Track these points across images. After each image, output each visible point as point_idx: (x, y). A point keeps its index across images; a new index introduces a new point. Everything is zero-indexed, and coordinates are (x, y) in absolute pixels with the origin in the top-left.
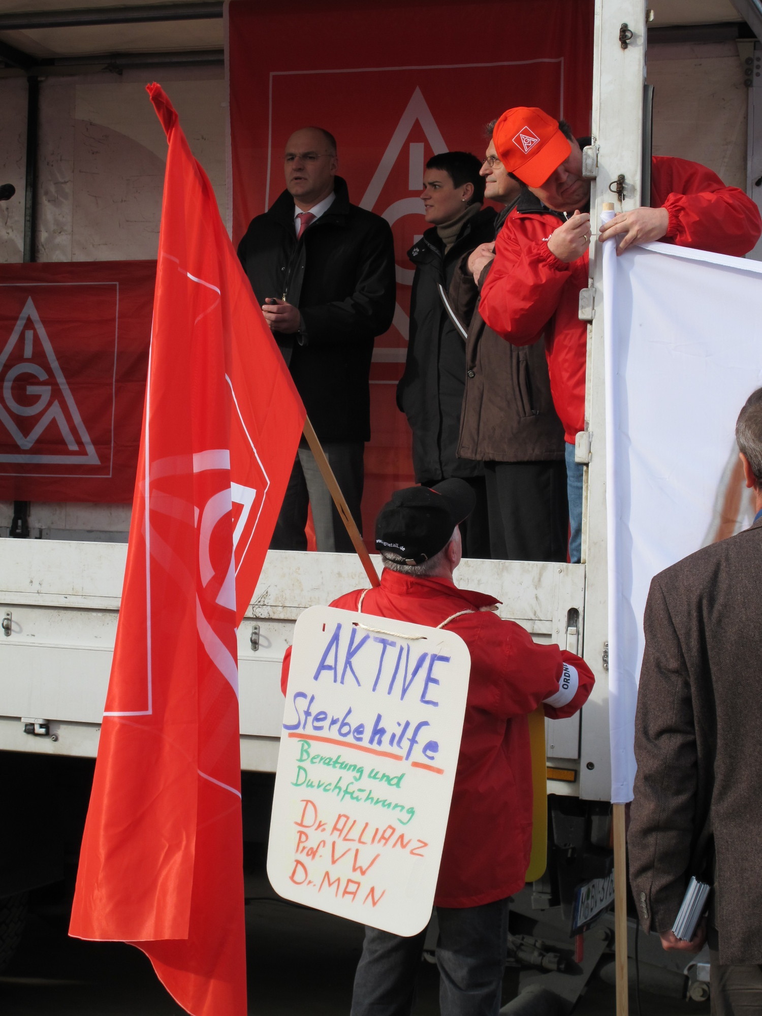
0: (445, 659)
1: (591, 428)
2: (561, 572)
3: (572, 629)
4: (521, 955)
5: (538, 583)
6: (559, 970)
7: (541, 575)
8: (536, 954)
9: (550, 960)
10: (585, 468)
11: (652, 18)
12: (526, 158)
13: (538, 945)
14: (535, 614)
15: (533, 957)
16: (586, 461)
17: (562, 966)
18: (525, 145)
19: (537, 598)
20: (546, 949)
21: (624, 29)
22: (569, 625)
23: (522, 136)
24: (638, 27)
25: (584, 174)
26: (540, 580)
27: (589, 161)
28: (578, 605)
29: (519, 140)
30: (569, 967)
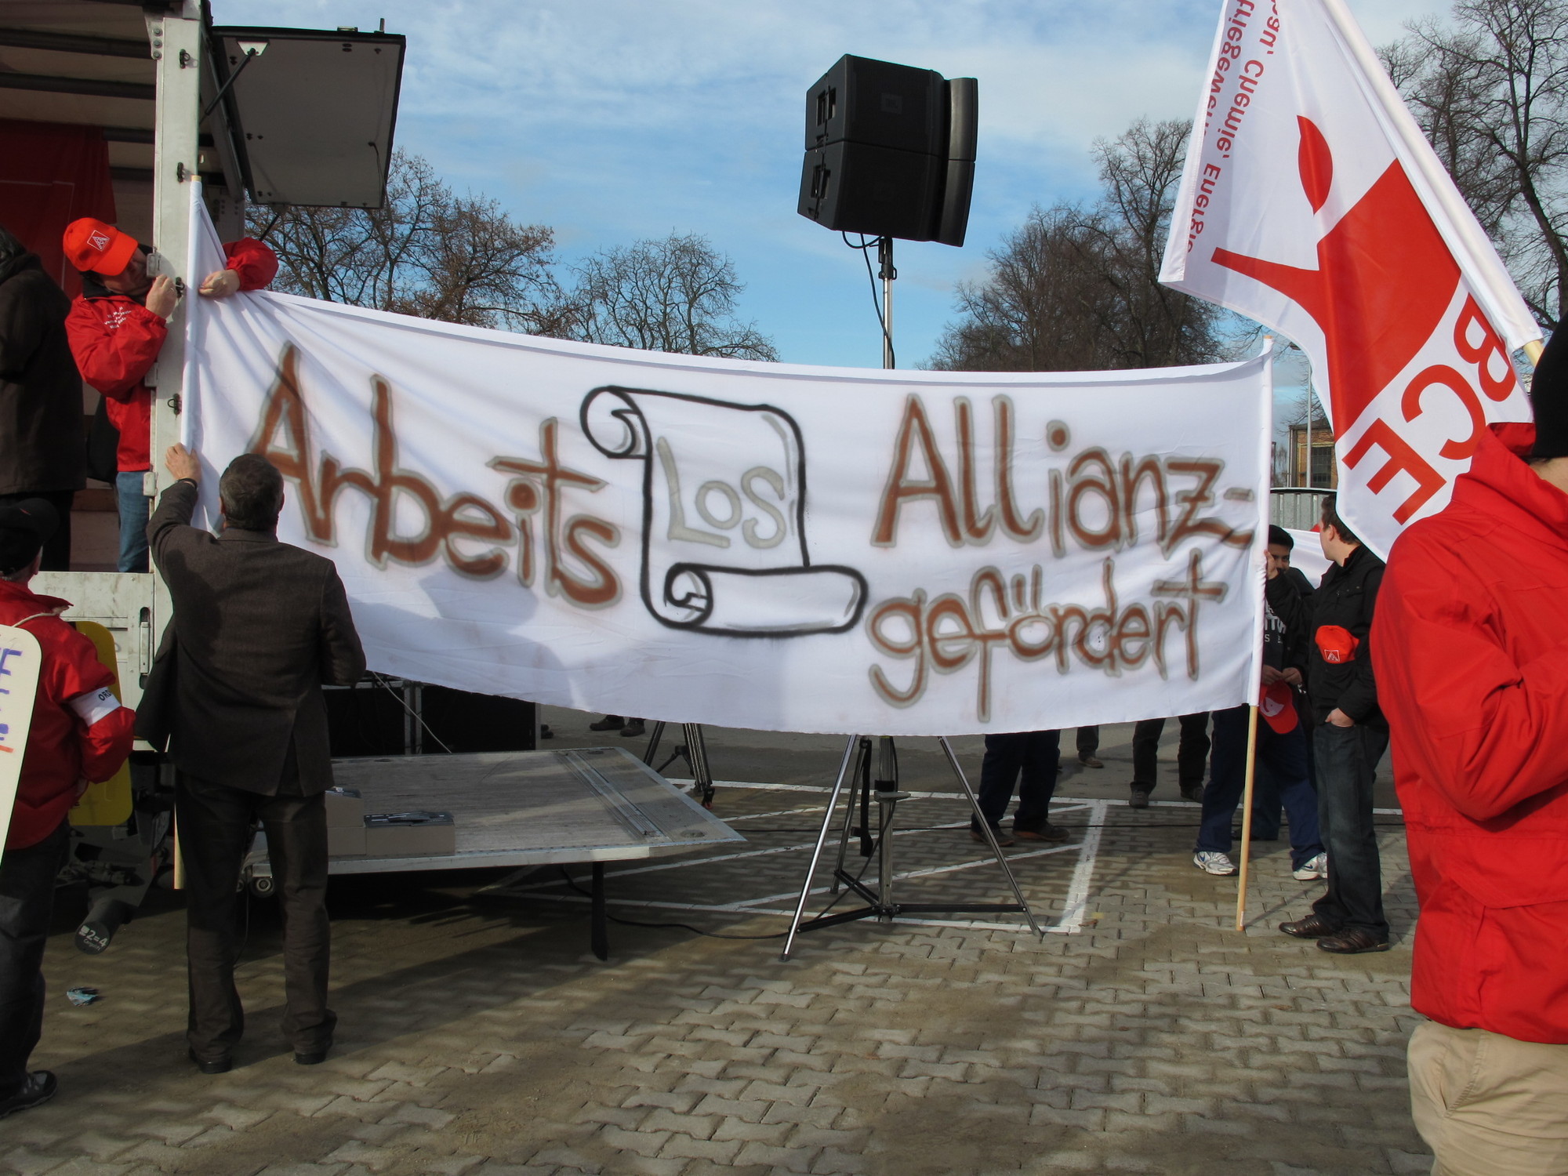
0: (18, 653)
1: (155, 469)
2: (133, 580)
3: (145, 624)
4: (93, 876)
5: (115, 589)
6: (125, 884)
7: (117, 582)
8: (105, 873)
9: (117, 877)
10: (151, 500)
11: (202, 161)
12: (100, 254)
13: (107, 866)
14: (113, 613)
15: (104, 877)
16: (153, 495)
17: (128, 880)
18: (99, 244)
19: (114, 601)
20: (114, 869)
21: (180, 167)
22: (141, 620)
23: (95, 238)
24: (191, 165)
25: (148, 274)
26: (116, 587)
27: (152, 265)
28: (149, 605)
29: (92, 241)
30: (133, 880)
